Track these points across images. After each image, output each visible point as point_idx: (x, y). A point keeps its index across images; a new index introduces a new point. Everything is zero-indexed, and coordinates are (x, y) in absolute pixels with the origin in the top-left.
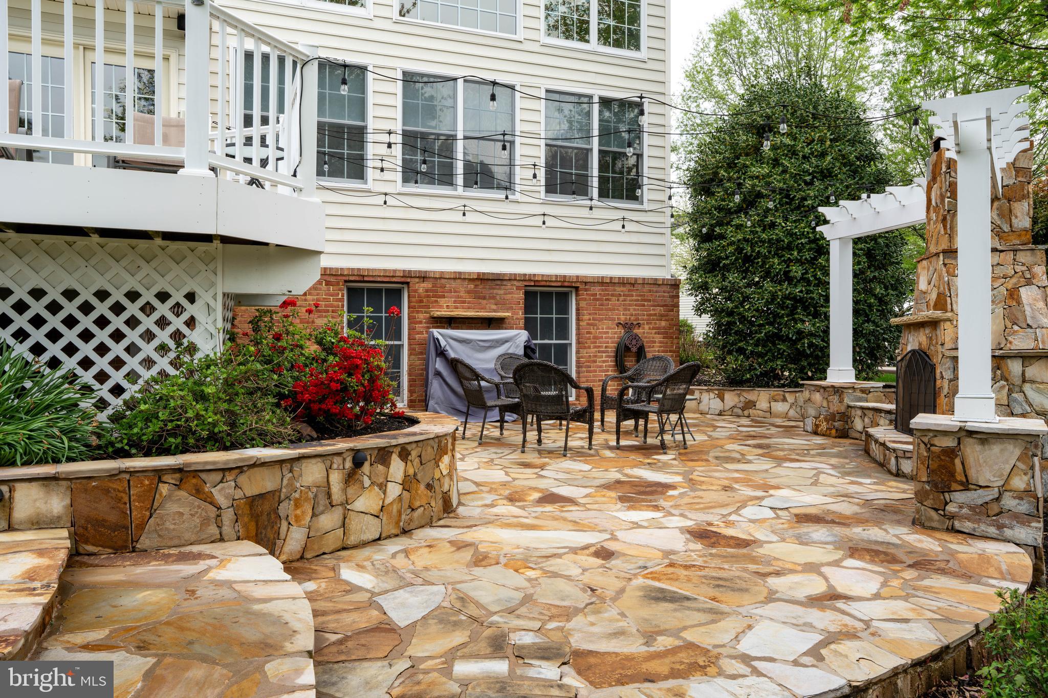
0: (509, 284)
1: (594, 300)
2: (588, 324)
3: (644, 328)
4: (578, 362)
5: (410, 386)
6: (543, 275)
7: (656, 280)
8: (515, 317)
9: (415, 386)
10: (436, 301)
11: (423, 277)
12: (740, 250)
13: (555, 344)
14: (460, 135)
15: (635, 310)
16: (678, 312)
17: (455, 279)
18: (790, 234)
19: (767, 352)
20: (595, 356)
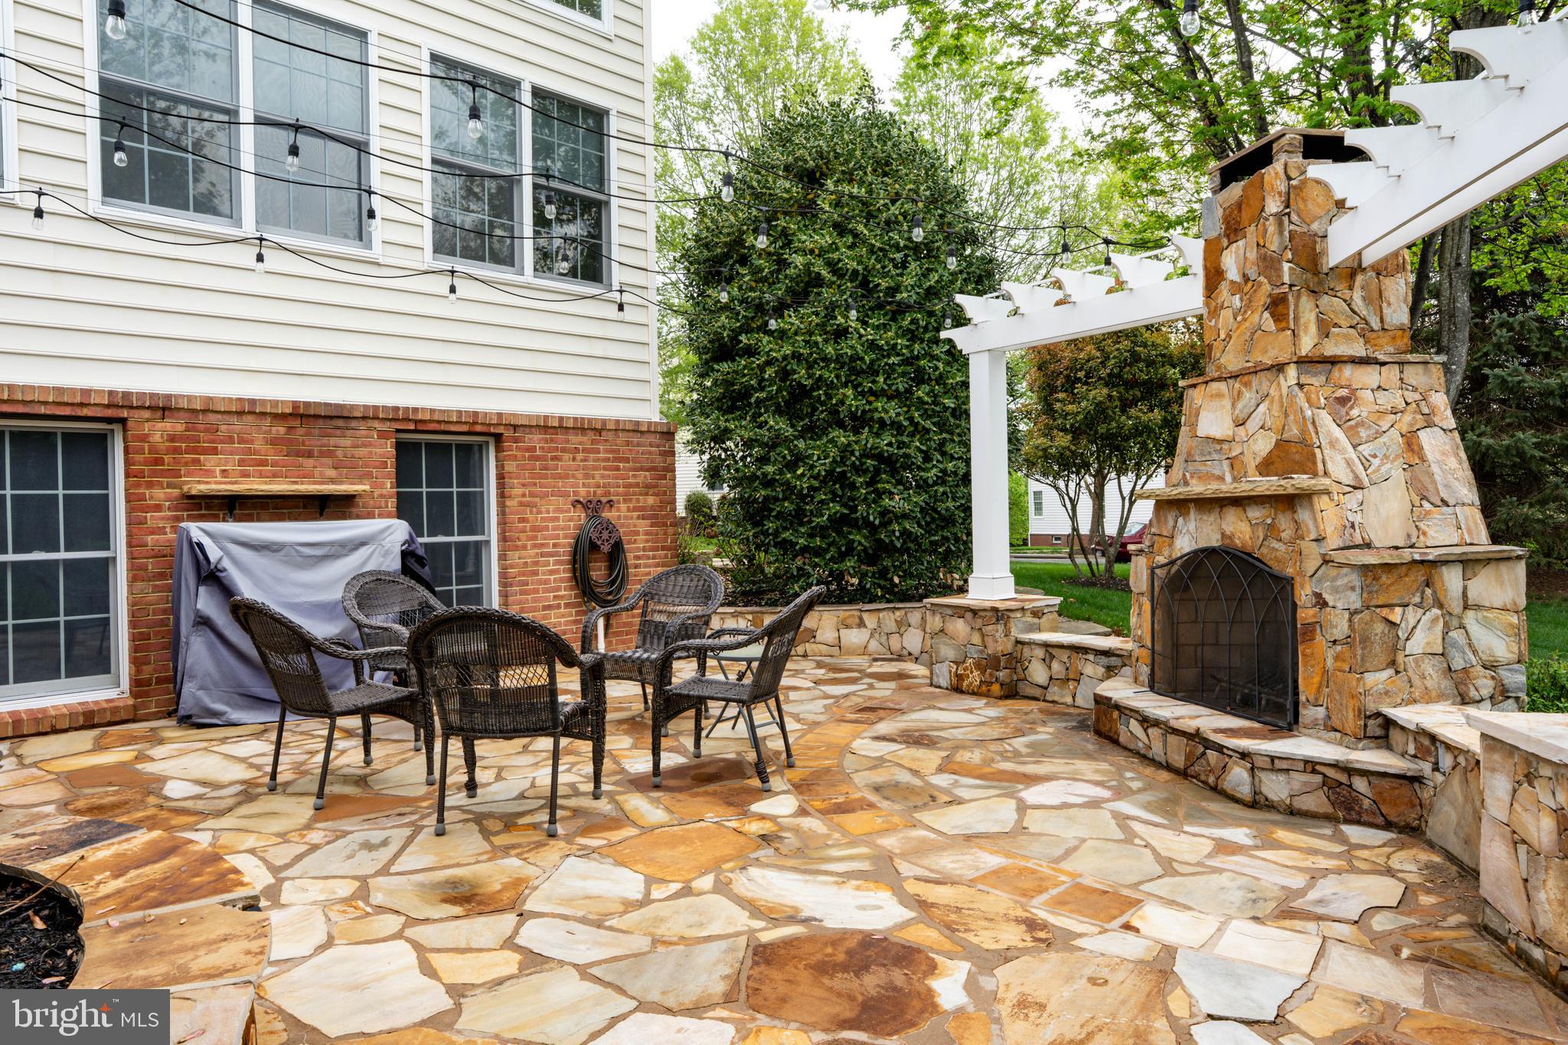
0: (362, 425)
1: (531, 458)
2: (521, 504)
3: (618, 510)
4: (503, 575)
5: (135, 649)
6: (432, 411)
7: (638, 423)
8: (377, 493)
9: (147, 648)
10: (197, 462)
11: (163, 407)
12: (785, 374)
13: (456, 543)
14: (246, 115)
15: (603, 477)
16: (674, 479)
17: (240, 413)
18: (872, 345)
19: (829, 545)
20: (536, 563)
